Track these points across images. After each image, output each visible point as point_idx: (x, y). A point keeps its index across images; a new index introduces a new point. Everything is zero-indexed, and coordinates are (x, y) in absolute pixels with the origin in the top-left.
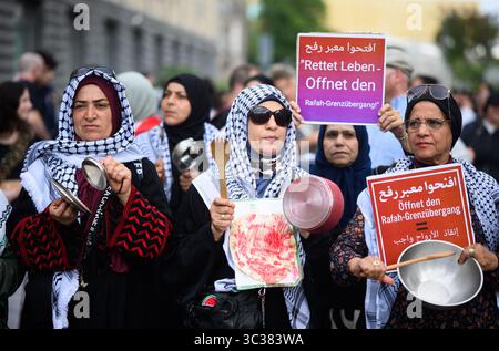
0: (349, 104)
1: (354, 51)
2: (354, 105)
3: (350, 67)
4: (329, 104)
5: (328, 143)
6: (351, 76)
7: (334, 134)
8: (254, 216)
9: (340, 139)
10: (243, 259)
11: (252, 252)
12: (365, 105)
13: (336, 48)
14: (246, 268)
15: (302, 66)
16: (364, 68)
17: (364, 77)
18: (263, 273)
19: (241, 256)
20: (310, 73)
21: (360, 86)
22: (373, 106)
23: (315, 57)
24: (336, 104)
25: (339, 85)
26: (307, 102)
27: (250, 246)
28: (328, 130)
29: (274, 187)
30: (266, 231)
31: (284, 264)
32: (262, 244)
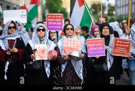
0: (56, 27)
1: (57, 17)
2: (58, 27)
3: (57, 20)
4: (53, 27)
5: (51, 35)
6: (57, 22)
7: (52, 33)
8: (39, 47)
9: (53, 34)
10: (37, 55)
11: (39, 53)
12: (60, 27)
13: (54, 17)
14: (38, 56)
15: (47, 20)
16: (59, 20)
17: (59, 22)
18: (41, 57)
19: (37, 54)
20: (49, 21)
21: (58, 23)
22: (61, 27)
23: (50, 18)
24: (54, 27)
25: (54, 23)
26: (48, 27)
27: (39, 52)
28: (51, 32)
29: (43, 42)
30: (42, 50)
31: (45, 56)
32: (41, 52)
